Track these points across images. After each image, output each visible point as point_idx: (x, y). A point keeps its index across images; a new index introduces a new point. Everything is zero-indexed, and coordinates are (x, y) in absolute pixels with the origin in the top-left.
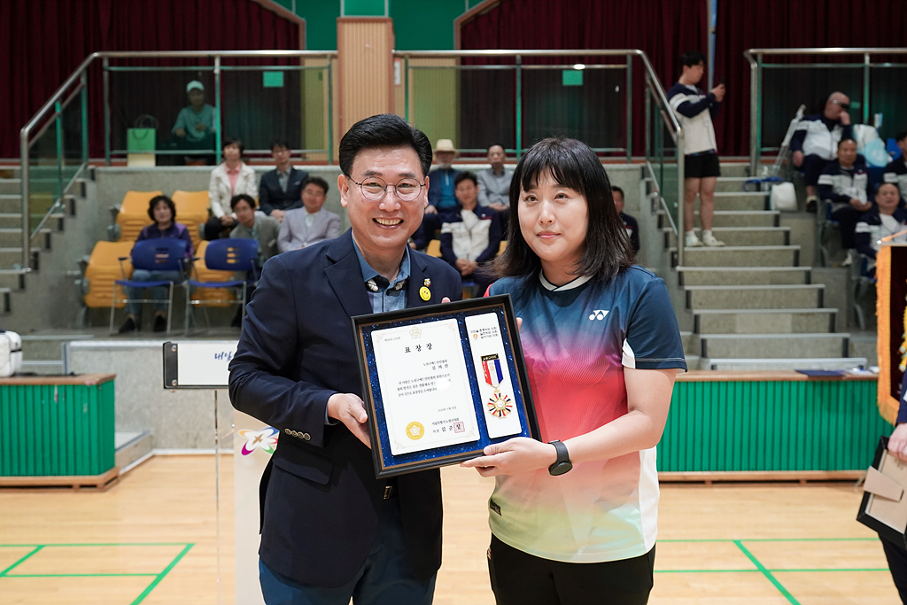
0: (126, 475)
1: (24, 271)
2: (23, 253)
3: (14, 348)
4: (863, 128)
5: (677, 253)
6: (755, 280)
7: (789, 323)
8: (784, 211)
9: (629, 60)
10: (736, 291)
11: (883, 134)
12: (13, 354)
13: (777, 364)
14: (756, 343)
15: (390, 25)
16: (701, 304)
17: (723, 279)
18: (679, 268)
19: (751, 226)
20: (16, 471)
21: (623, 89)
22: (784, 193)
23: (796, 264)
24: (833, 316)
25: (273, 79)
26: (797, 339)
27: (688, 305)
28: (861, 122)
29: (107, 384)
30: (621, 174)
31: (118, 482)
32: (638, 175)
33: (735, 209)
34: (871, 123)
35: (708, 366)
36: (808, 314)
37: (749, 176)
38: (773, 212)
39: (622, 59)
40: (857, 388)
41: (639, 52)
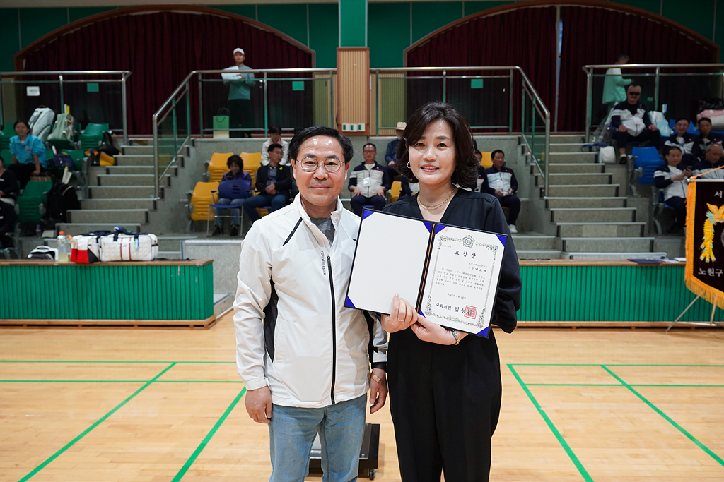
0: (219, 319)
1: (156, 199)
2: (155, 188)
3: (153, 243)
4: (655, 112)
5: (544, 188)
6: (592, 204)
7: (615, 231)
8: (608, 163)
9: (512, 73)
10: (582, 211)
11: (667, 116)
12: (153, 247)
13: (610, 256)
14: (596, 242)
15: (368, 52)
16: (560, 219)
17: (572, 204)
18: (545, 198)
19: (587, 172)
20: (156, 316)
21: (508, 91)
22: (608, 153)
23: (617, 195)
24: (643, 226)
25: (298, 85)
26: (622, 240)
27: (552, 220)
28: (653, 110)
29: (208, 265)
30: (506, 142)
31: (216, 323)
32: (516, 142)
33: (577, 163)
34: (660, 110)
35: (568, 257)
36: (627, 225)
37: (584, 142)
38: (600, 164)
39: (507, 72)
40: (669, 270)
41: (518, 67)
